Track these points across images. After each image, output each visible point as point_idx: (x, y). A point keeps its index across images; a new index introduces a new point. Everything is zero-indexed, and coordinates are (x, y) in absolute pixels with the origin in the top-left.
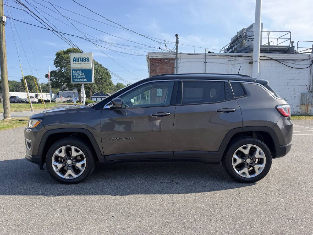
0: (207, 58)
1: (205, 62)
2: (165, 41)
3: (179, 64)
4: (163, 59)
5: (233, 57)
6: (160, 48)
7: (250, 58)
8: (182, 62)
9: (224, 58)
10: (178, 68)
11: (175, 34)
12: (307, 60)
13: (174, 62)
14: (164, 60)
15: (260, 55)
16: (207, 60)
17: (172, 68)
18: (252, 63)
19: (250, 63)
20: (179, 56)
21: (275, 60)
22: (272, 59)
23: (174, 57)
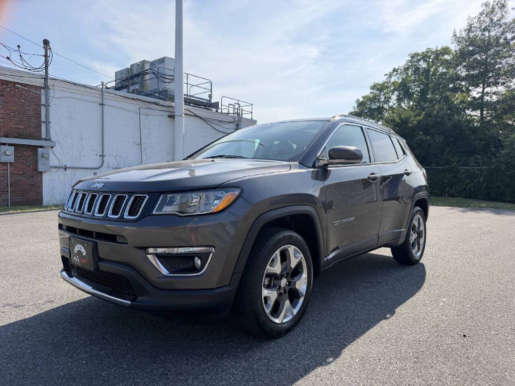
0: (104, 97)
1: (102, 104)
2: (19, 47)
3: (51, 99)
4: (15, 83)
5: (146, 103)
6: (8, 58)
7: (169, 109)
8: (57, 96)
9: (134, 102)
10: (50, 106)
11: (43, 39)
12: (232, 122)
13: (40, 94)
14: (16, 85)
15: (184, 107)
16: (104, 100)
17: (35, 105)
18: (174, 118)
19: (169, 116)
20: (52, 83)
21: (200, 117)
22: (197, 116)
23: (40, 83)
